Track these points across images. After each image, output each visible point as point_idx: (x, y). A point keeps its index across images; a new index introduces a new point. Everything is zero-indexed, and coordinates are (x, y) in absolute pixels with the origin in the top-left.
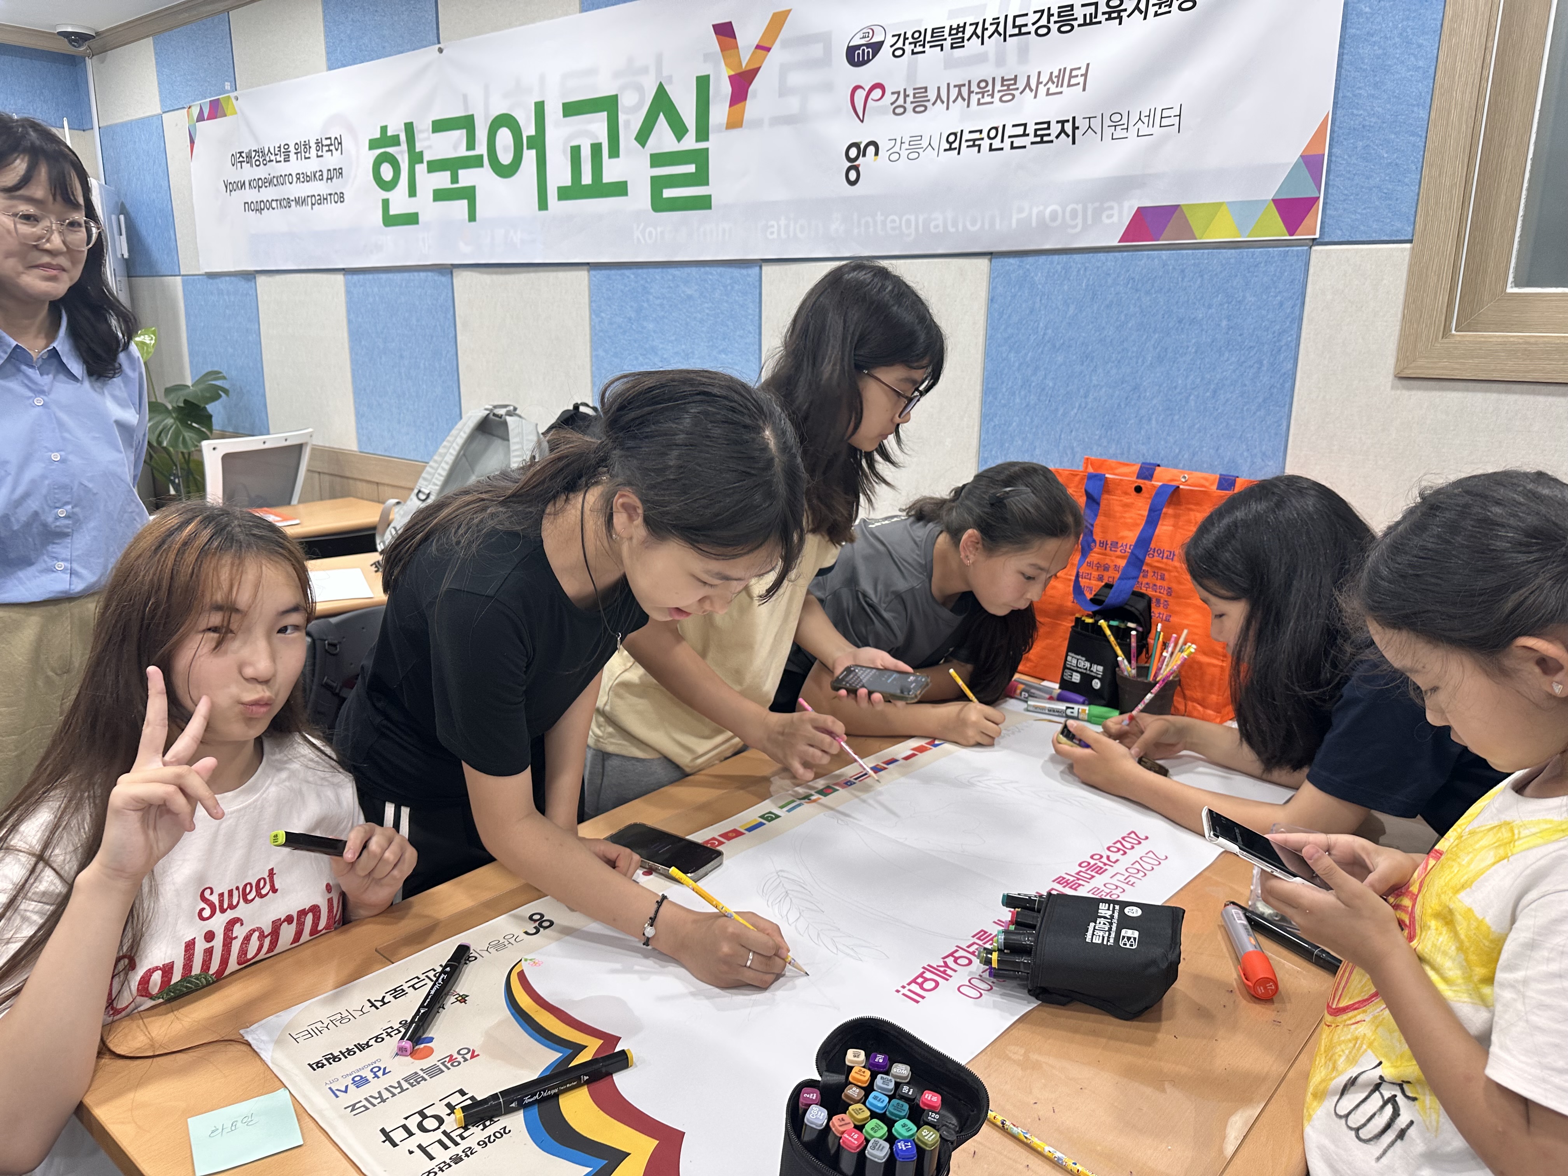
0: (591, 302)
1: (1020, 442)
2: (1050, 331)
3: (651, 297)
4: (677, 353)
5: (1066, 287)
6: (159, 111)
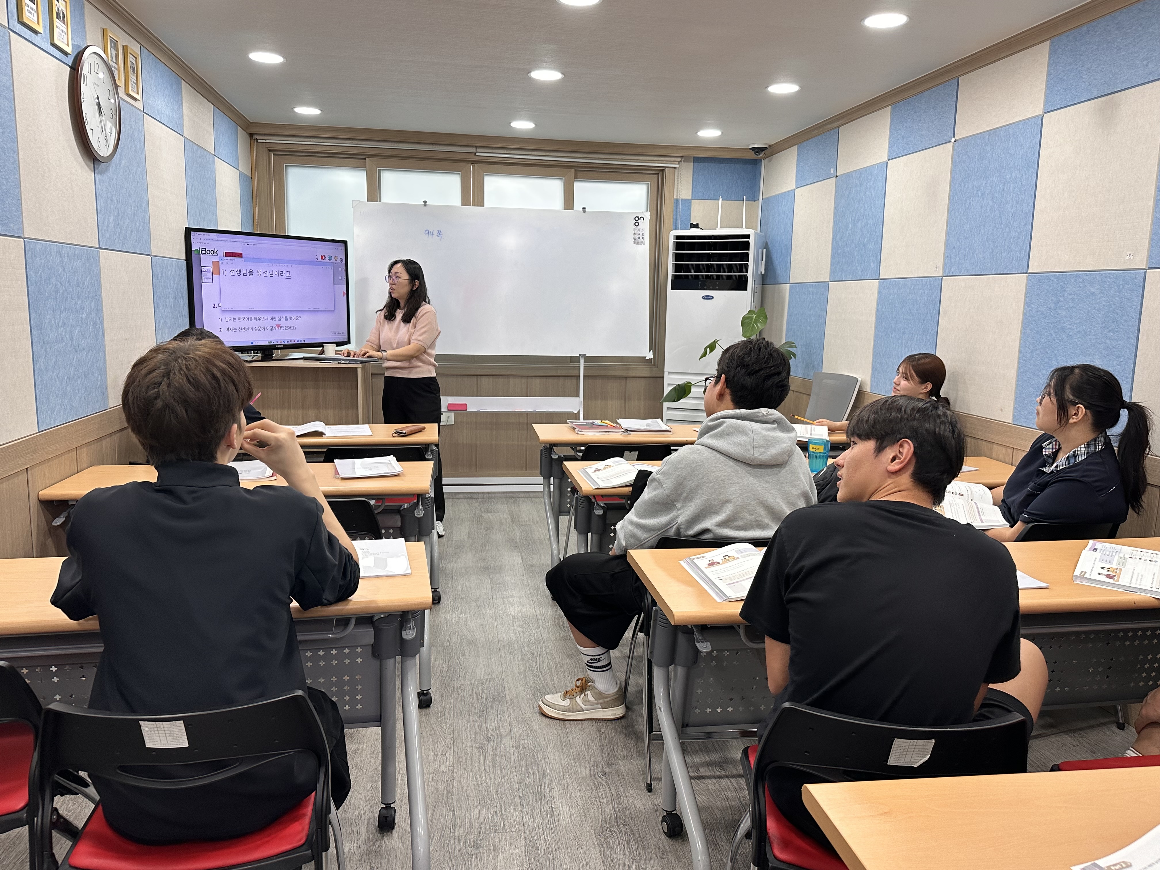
6: (794, 188)
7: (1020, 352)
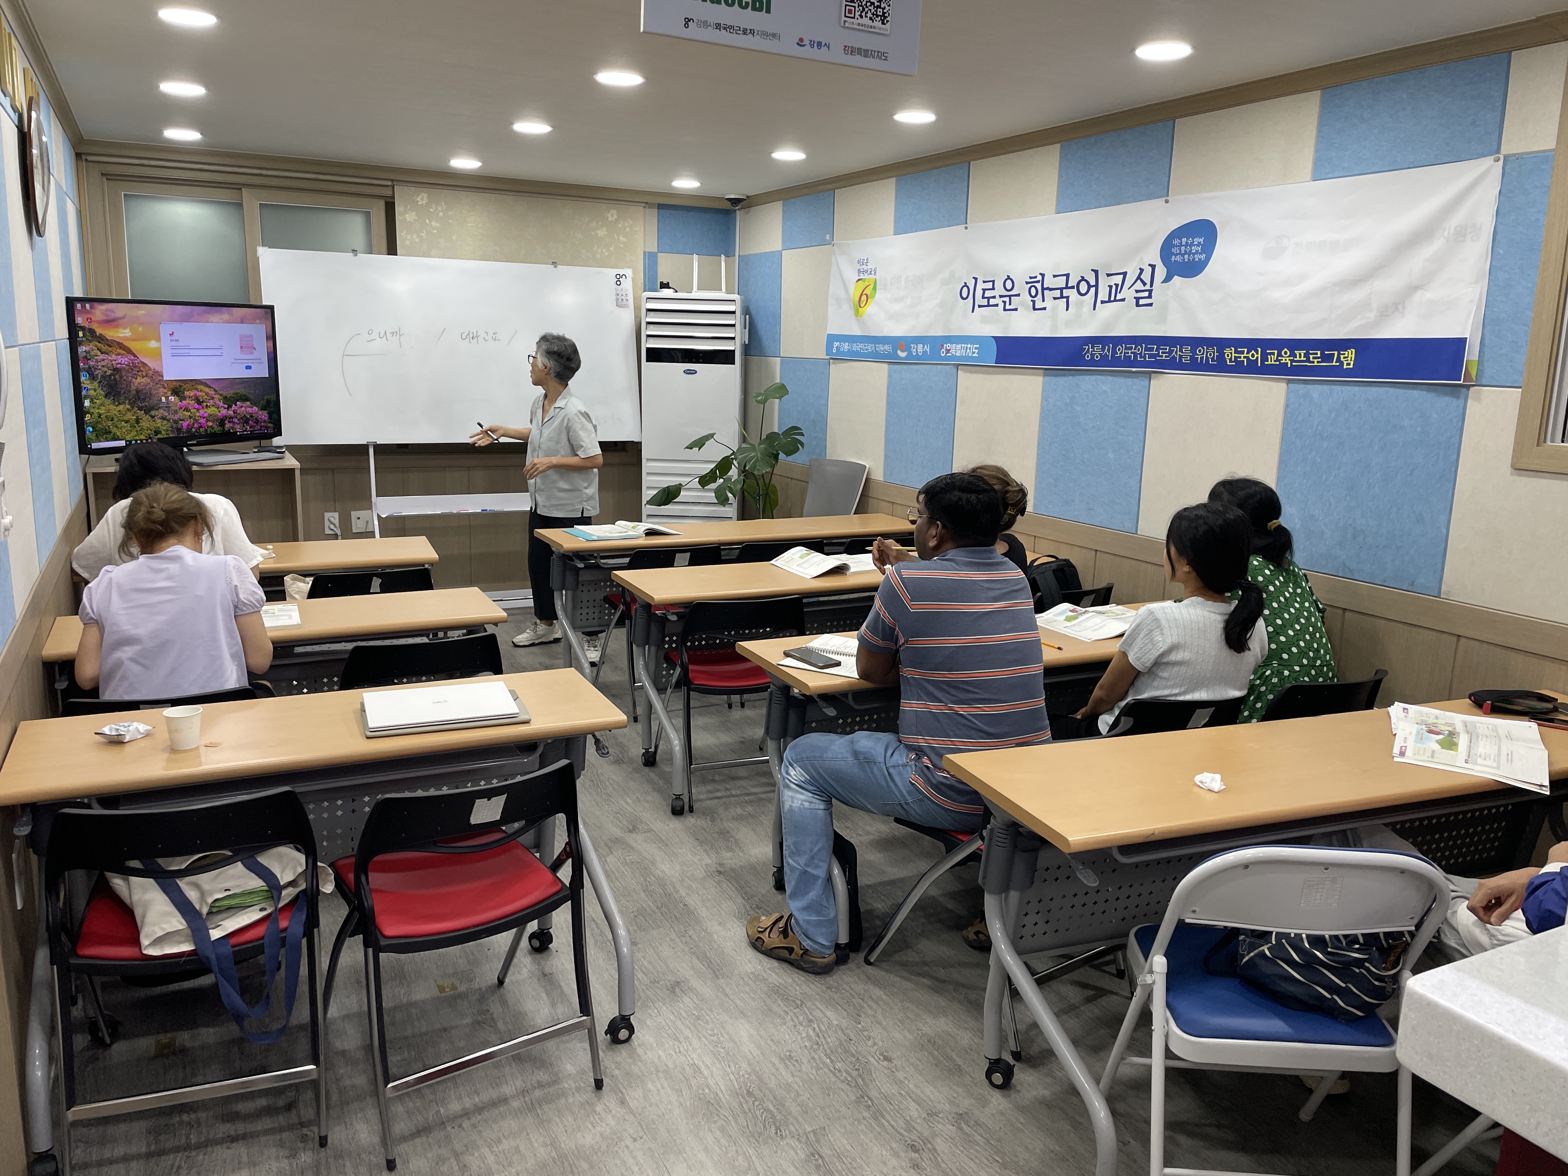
0: (1043, 391)
1: (1299, 496)
2: (1320, 428)
3: (1081, 391)
4: (1093, 427)
5: (1330, 401)
6: (780, 249)
7: (1039, 444)
